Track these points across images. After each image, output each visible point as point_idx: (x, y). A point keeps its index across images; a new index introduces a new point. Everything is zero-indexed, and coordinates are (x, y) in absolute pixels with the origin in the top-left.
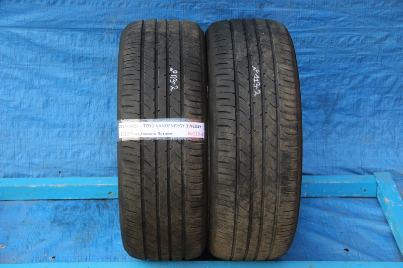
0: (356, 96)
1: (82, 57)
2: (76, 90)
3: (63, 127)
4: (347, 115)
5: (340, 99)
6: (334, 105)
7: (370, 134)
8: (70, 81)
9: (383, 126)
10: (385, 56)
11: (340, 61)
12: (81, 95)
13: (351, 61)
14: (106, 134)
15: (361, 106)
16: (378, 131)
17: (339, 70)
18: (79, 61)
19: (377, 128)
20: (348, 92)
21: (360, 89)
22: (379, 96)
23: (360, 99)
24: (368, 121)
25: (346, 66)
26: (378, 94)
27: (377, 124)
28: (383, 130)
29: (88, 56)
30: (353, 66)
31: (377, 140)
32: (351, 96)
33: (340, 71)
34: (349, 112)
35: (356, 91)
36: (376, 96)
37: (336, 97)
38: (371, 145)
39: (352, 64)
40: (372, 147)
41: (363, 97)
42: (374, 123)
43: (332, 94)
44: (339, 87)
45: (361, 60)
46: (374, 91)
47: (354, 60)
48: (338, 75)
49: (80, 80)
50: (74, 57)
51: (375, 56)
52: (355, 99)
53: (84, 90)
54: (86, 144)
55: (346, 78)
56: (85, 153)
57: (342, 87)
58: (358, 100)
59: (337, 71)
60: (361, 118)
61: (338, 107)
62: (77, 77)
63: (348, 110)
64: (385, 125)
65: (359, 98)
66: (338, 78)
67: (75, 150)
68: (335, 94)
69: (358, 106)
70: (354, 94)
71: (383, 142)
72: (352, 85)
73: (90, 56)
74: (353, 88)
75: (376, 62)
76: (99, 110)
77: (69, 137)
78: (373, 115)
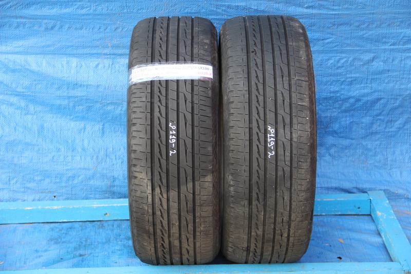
0: (348, 119)
1: (77, 84)
2: (71, 116)
3: (58, 152)
4: (340, 137)
5: (333, 122)
6: (327, 127)
7: (363, 156)
8: (65, 108)
9: (375, 148)
10: (374, 79)
11: (331, 85)
12: (75, 121)
13: (342, 84)
14: (101, 159)
15: (354, 129)
16: (371, 153)
17: (330, 93)
18: (73, 89)
19: (370, 150)
20: (340, 115)
21: (352, 112)
22: (371, 118)
23: (353, 122)
24: (361, 143)
25: (337, 89)
26: (370, 116)
27: (369, 146)
28: (376, 152)
29: (82, 83)
30: (344, 89)
31: (370, 162)
32: (344, 119)
33: (332, 95)
34: (342, 135)
35: (347, 114)
36: (368, 118)
37: (328, 120)
38: (364, 167)
39: (343, 87)
40: (365, 169)
41: (355, 119)
42: (367, 145)
43: (325, 117)
44: (331, 110)
45: (351, 83)
46: (366, 113)
47: (344, 83)
48: (330, 98)
49: (74, 106)
50: (68, 84)
51: (365, 78)
52: (347, 122)
53: (78, 116)
54: (80, 168)
55: (338, 101)
56: (80, 178)
57: (334, 110)
58: (351, 123)
59: (328, 94)
60: (354, 141)
61: (331, 130)
62: (71, 104)
63: (340, 133)
64: (378, 147)
65: (351, 121)
66: (331, 102)
67: (69, 175)
68: (327, 117)
69: (351, 128)
70: (346, 117)
71: (376, 164)
72: (343, 108)
73: (85, 84)
74: (345, 111)
75: (366, 85)
76: (94, 135)
77: (63, 162)
78: (364, 137)
